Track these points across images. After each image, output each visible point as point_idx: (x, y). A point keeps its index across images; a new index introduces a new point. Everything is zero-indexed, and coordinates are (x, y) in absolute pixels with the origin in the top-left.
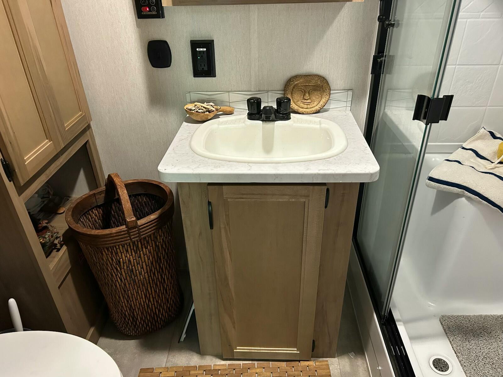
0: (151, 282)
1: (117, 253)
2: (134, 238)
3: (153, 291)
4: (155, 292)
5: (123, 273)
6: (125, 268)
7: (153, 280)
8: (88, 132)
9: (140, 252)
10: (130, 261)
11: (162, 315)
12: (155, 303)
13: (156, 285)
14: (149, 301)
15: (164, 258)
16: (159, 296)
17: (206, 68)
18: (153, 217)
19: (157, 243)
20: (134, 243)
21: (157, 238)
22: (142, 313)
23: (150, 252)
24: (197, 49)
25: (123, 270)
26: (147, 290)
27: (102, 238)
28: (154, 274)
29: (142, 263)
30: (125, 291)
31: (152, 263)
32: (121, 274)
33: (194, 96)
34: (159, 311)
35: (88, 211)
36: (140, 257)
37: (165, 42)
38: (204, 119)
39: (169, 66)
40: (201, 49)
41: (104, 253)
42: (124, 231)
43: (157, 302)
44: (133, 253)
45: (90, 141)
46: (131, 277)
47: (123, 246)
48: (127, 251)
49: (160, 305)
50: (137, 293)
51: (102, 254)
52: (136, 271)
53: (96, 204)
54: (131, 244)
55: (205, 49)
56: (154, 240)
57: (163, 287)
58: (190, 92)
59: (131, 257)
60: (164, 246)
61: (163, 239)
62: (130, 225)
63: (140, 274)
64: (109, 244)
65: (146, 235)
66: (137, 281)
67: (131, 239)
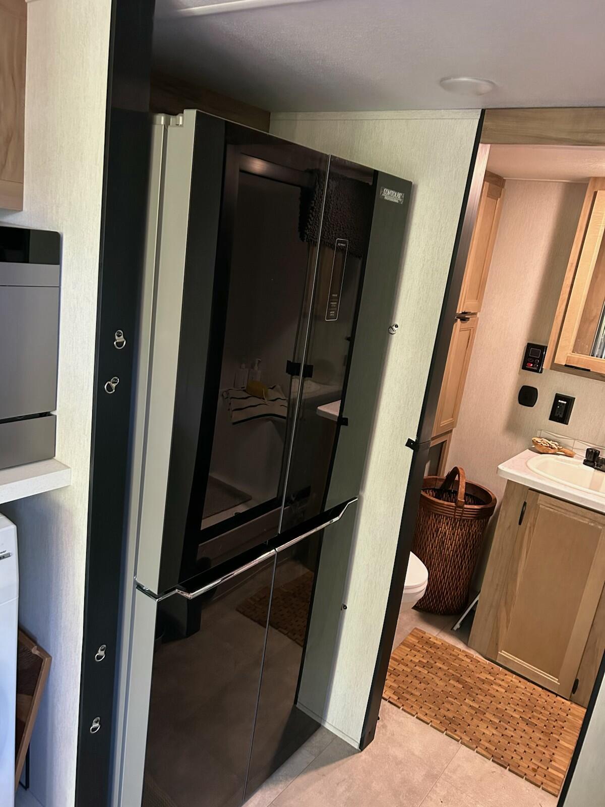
0: (452, 561)
1: (440, 522)
2: (457, 515)
3: (450, 571)
4: (452, 573)
5: (437, 541)
6: (440, 537)
7: (454, 561)
8: (449, 434)
9: (456, 530)
10: (445, 533)
11: (448, 599)
12: (447, 584)
13: (455, 567)
14: (444, 577)
15: (470, 547)
16: (452, 578)
17: (561, 416)
18: (476, 507)
19: (470, 531)
20: (455, 520)
21: (472, 526)
22: (434, 586)
23: (462, 535)
24: (559, 401)
25: (437, 538)
26: (446, 566)
27: (435, 505)
28: (457, 556)
29: (453, 540)
30: (430, 558)
31: (460, 546)
32: (435, 541)
33: (543, 434)
34: (447, 593)
36: (454, 534)
37: (536, 390)
38: (545, 451)
39: (532, 406)
40: (562, 402)
41: (431, 517)
42: (453, 506)
43: (449, 584)
44: (451, 528)
45: (448, 442)
46: (440, 548)
47: (446, 519)
48: (447, 524)
49: (450, 589)
50: (439, 564)
51: (429, 518)
52: (446, 544)
54: (453, 519)
55: (565, 403)
56: (469, 527)
57: (459, 573)
58: (541, 430)
59: (448, 530)
60: (474, 537)
61: (476, 530)
62: (459, 504)
63: (448, 549)
64: (438, 511)
65: (466, 518)
66: (443, 553)
67: (454, 515)
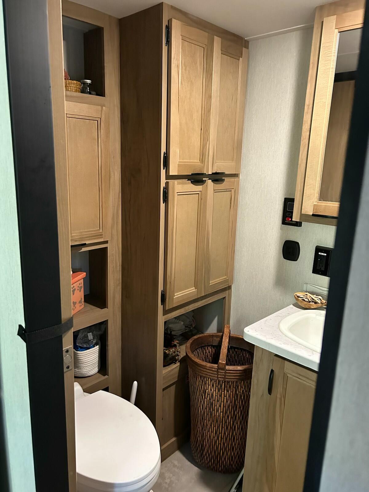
0: (224, 422)
1: (205, 384)
2: (220, 378)
3: (223, 432)
4: (225, 433)
5: (206, 402)
6: (208, 399)
7: (226, 422)
8: (227, 292)
9: (222, 392)
10: (212, 395)
11: (225, 459)
12: (222, 444)
13: (227, 428)
14: (218, 438)
15: (240, 408)
16: (226, 439)
17: (323, 269)
18: (239, 368)
19: (237, 392)
20: (219, 381)
21: (238, 387)
22: (209, 446)
23: (229, 396)
24: (319, 253)
25: (206, 399)
26: (218, 427)
27: (199, 366)
28: (228, 417)
29: (221, 402)
30: (203, 419)
31: (229, 407)
32: (204, 403)
33: (310, 288)
34: (223, 453)
35: (205, 346)
36: (221, 396)
37: (298, 243)
39: (296, 260)
40: (323, 254)
41: (198, 379)
42: (215, 368)
43: (224, 444)
44: (217, 390)
45: (227, 298)
46: (210, 409)
47: (211, 381)
48: (213, 386)
49: (226, 449)
50: (211, 425)
51: (197, 379)
52: (215, 406)
53: (211, 344)
54: (217, 381)
55: (326, 255)
56: (235, 388)
57: (232, 433)
58: (307, 284)
59: (214, 392)
60: (242, 398)
61: (243, 391)
62: (221, 366)
63: (218, 411)
64: (202, 373)
65: (230, 380)
66: (213, 415)
67: (218, 377)
